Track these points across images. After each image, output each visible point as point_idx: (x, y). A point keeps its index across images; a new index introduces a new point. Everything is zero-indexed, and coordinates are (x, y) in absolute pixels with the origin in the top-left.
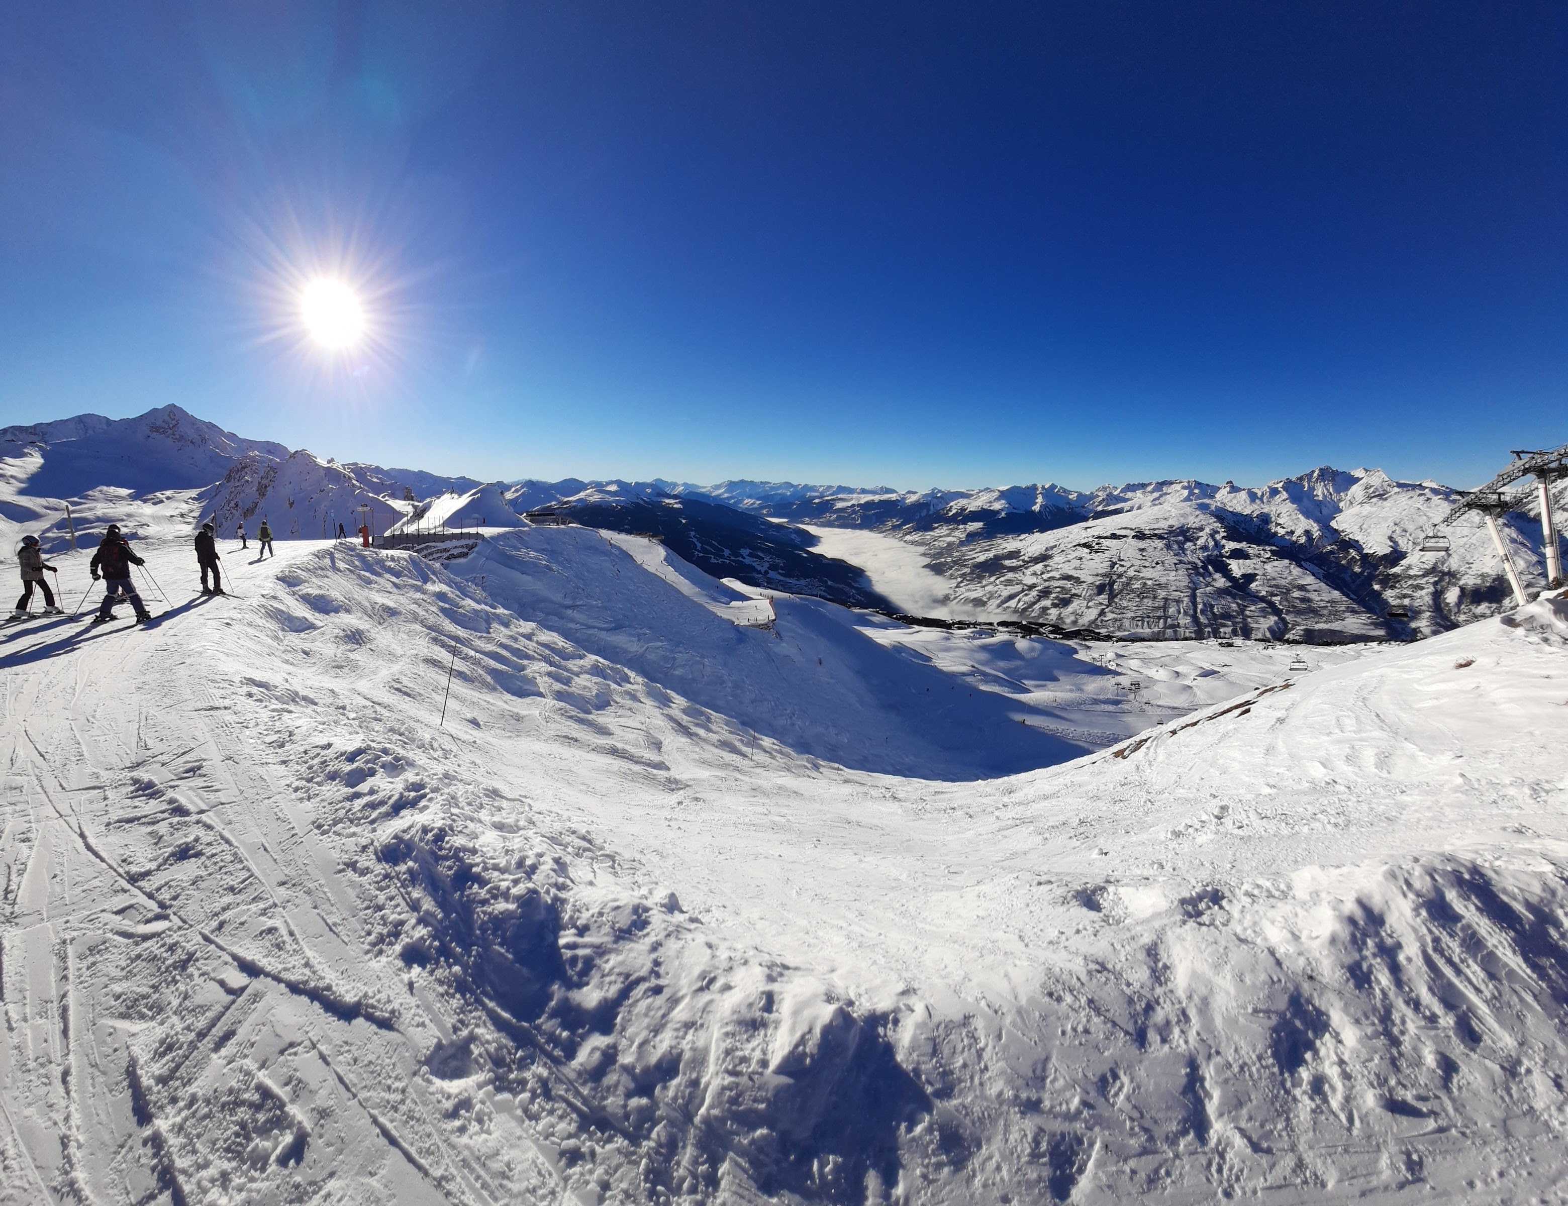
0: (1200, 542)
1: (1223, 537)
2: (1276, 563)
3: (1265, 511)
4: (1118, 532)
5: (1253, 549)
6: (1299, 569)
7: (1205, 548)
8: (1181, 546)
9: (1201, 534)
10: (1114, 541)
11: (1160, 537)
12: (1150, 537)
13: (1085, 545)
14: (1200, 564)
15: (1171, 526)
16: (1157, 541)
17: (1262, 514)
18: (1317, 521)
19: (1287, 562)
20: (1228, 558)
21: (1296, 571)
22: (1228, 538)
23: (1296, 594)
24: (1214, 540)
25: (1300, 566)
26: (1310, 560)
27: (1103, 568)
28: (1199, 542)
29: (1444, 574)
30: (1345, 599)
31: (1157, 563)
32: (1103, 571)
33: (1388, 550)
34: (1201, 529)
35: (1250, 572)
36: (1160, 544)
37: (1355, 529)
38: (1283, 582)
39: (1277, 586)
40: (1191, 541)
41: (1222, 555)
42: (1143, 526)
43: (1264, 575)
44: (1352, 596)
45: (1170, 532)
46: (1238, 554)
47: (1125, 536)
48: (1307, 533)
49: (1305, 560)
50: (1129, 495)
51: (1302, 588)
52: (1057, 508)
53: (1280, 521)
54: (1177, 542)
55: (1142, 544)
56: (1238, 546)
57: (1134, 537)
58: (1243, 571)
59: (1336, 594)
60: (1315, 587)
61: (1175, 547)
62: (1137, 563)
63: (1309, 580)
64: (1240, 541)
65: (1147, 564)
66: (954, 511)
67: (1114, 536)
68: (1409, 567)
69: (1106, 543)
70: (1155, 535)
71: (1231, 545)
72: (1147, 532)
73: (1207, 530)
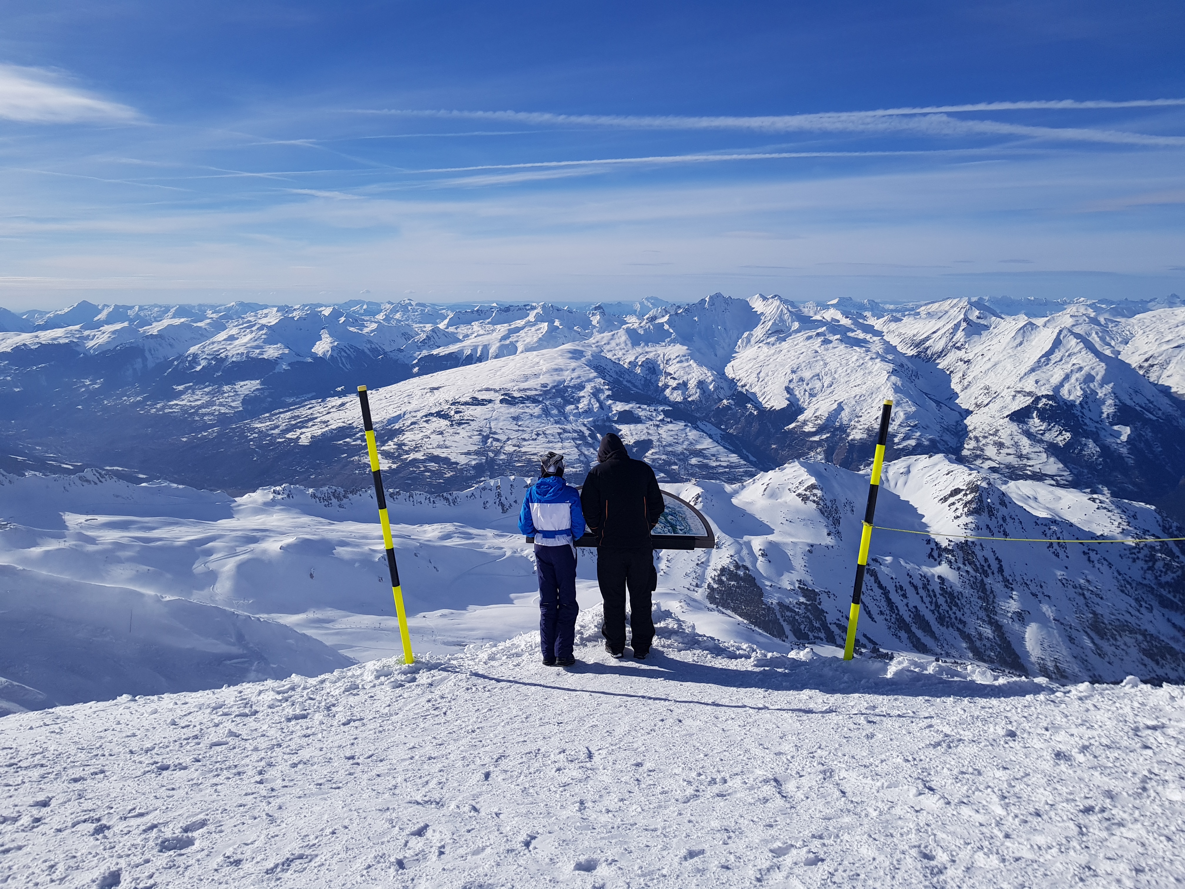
0: (582, 405)
1: (608, 397)
2: (670, 426)
3: (651, 356)
4: (480, 396)
5: (642, 412)
6: (694, 432)
7: (588, 412)
8: (561, 408)
9: (582, 394)
10: (479, 408)
11: (534, 400)
12: (523, 400)
13: (440, 415)
14: (587, 433)
15: (544, 386)
16: (532, 405)
17: (648, 361)
18: (711, 368)
19: (682, 424)
20: (616, 422)
21: (693, 434)
22: (615, 397)
23: (694, 461)
24: (598, 400)
25: (696, 428)
26: (706, 418)
27: (473, 444)
28: (580, 406)
29: (836, 429)
30: (743, 462)
31: (538, 435)
32: (474, 448)
33: (784, 404)
34: (581, 387)
35: (644, 437)
36: (537, 410)
37: (753, 378)
38: (679, 449)
39: (673, 453)
40: (572, 403)
41: (609, 419)
42: (509, 386)
43: (659, 440)
44: (752, 458)
45: (546, 393)
46: (628, 418)
47: (490, 401)
48: (701, 384)
49: (702, 419)
50: (463, 330)
51: (699, 453)
52: (357, 350)
53: (670, 370)
54: (556, 407)
55: (514, 410)
56: (627, 407)
57: (502, 401)
58: (637, 438)
59: (734, 458)
60: (713, 451)
61: (555, 412)
62: (514, 435)
63: (706, 444)
64: (628, 402)
65: (526, 436)
66: (204, 363)
67: (476, 402)
68: (805, 423)
69: (470, 412)
70: (528, 398)
71: (619, 407)
72: (516, 394)
73: (589, 388)
